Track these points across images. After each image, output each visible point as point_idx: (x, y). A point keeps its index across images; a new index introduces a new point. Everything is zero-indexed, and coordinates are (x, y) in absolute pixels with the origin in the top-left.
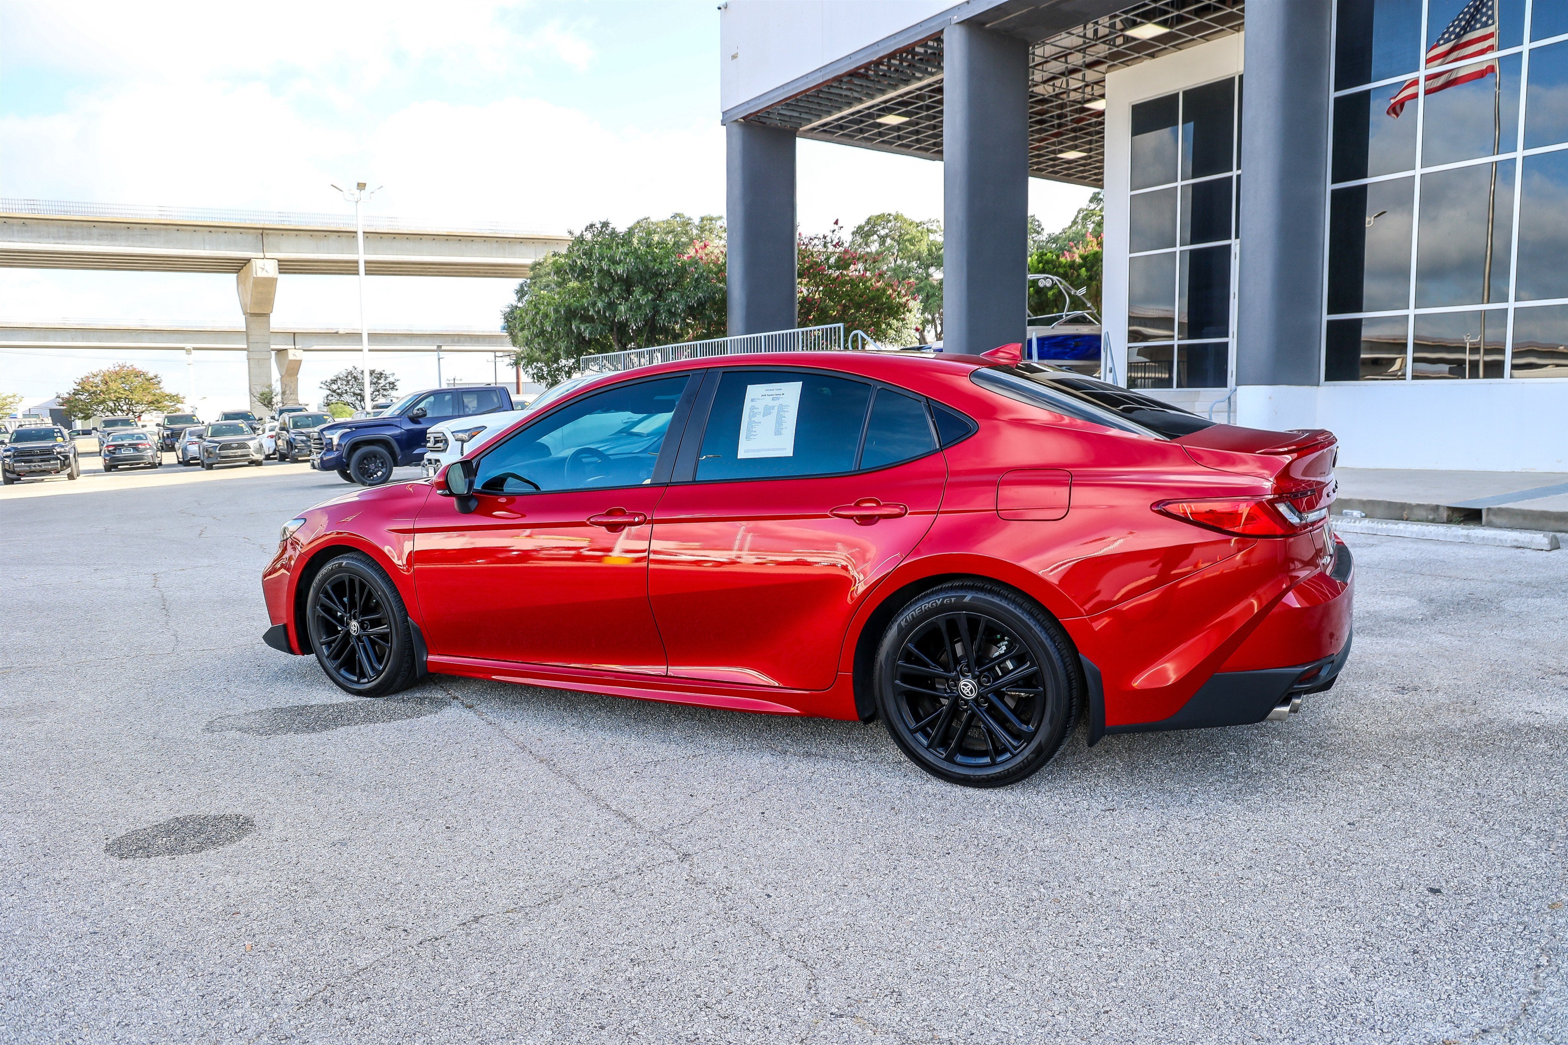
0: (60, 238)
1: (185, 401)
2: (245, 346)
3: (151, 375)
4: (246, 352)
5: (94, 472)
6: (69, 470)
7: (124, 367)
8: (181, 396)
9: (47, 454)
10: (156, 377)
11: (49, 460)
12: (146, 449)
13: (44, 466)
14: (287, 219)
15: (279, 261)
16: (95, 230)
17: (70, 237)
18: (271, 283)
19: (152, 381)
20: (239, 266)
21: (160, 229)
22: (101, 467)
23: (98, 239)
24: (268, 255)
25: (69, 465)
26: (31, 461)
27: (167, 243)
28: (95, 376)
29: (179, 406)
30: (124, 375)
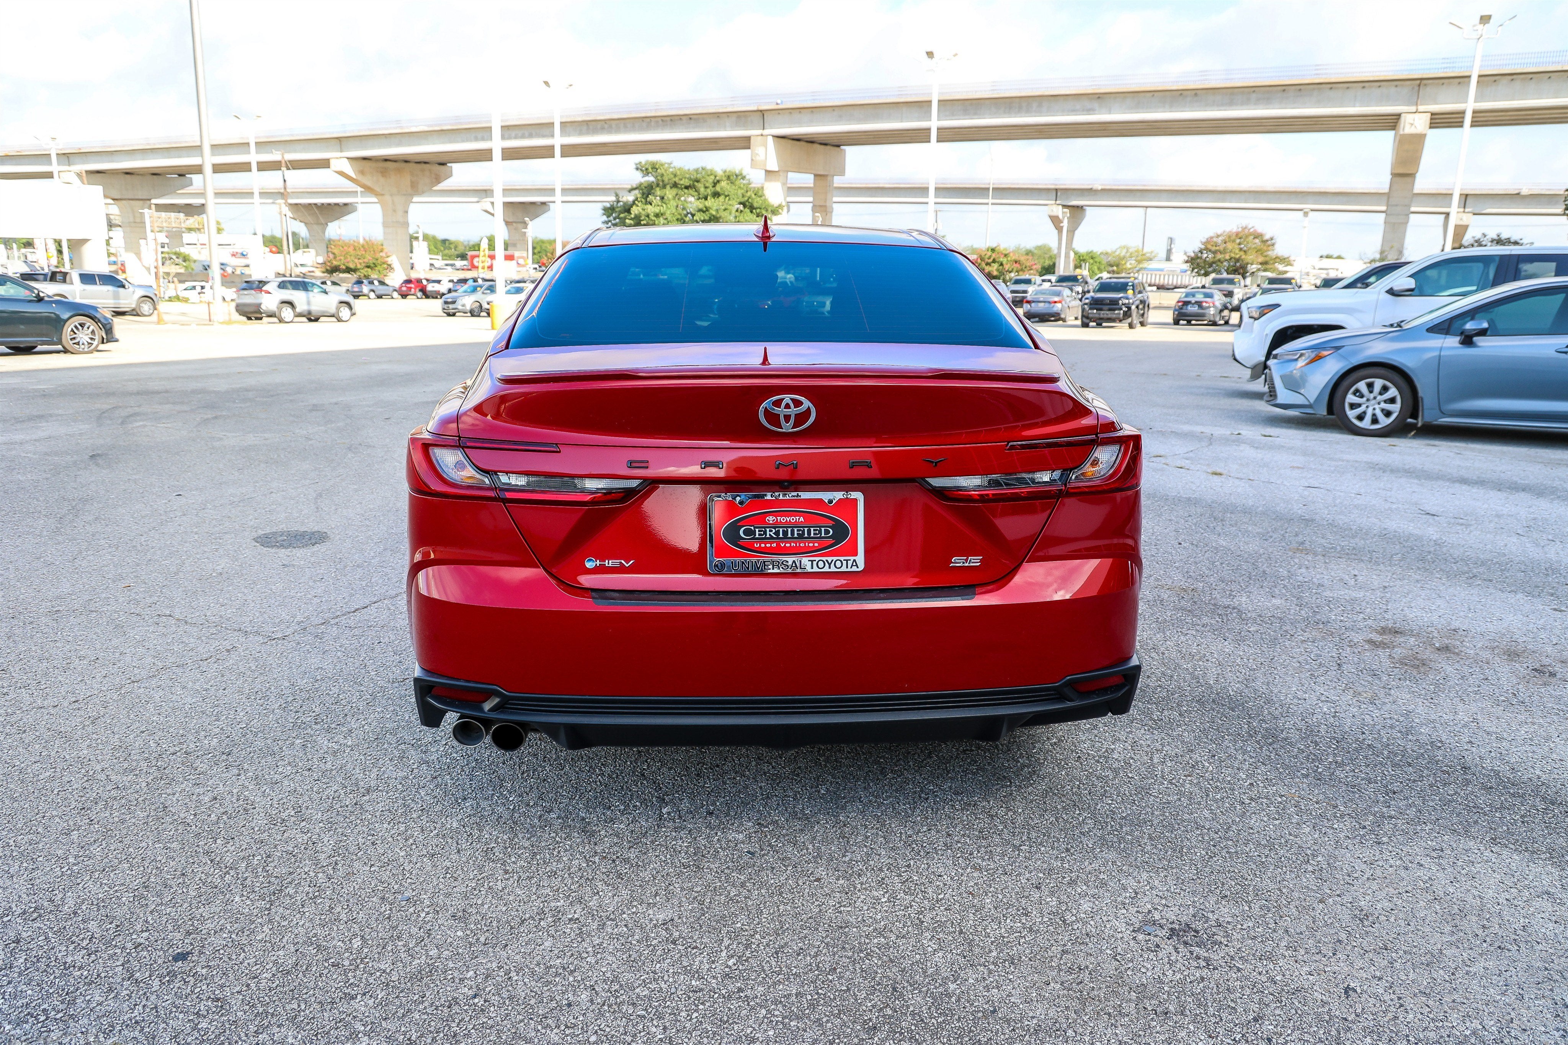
0: (1222, 105)
1: (1295, 263)
2: (1384, 208)
3: (1267, 237)
4: (1383, 215)
5: (1164, 324)
6: (1129, 320)
7: (1246, 228)
8: (1292, 258)
9: (1113, 304)
10: (1272, 239)
11: (1114, 310)
12: (1209, 307)
13: (1110, 314)
14: (1451, 65)
15: (1432, 114)
16: (1254, 96)
17: (1231, 104)
18: (1419, 139)
19: (1268, 243)
20: (1391, 122)
21: (1314, 89)
22: (1170, 320)
23: (1255, 104)
24: (1421, 108)
25: (1130, 316)
26: (1101, 310)
27: (1319, 104)
28: (1218, 236)
29: (1288, 268)
30: (1241, 236)
